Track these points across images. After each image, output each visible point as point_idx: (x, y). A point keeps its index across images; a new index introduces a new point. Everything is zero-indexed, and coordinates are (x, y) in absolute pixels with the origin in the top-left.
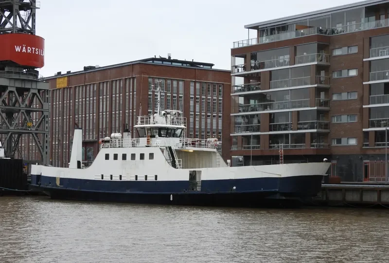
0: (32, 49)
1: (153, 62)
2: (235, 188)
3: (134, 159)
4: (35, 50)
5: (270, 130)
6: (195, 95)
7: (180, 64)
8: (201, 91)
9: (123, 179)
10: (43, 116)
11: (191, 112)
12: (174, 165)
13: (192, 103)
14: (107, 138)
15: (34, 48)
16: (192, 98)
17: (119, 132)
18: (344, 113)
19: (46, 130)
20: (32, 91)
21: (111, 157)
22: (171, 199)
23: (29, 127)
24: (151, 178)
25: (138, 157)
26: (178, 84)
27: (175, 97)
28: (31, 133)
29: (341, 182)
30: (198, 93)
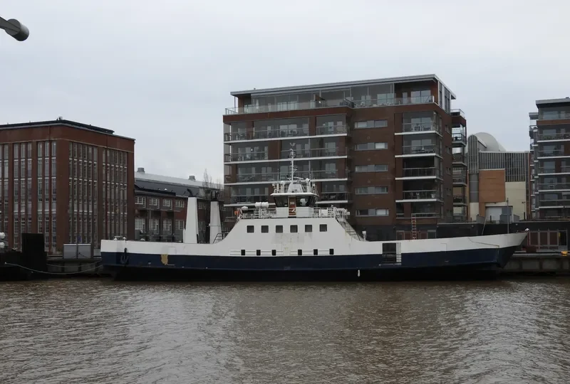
3: (296, 232)
6: (106, 162)
8: (111, 159)
9: (278, 254)
11: (104, 181)
13: (104, 172)
16: (104, 166)
18: (371, 185)
21: (258, 229)
22: (359, 275)
24: (324, 253)
25: (302, 229)
26: (93, 150)
27: (89, 163)
30: (108, 160)
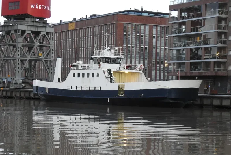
0: (42, 7)
1: (128, 13)
2: (143, 95)
3: (89, 77)
4: (44, 7)
5: (191, 59)
6: (157, 34)
7: (147, 14)
8: (161, 32)
9: (83, 89)
10: (50, 49)
11: (154, 46)
12: (111, 81)
13: (154, 40)
14: (75, 64)
15: (43, 6)
16: (154, 37)
17: (81, 60)
19: (51, 58)
20: (42, 33)
21: (76, 75)
22: (108, 101)
23: (40, 56)
24: (98, 89)
25: (91, 75)
26: (145, 28)
27: (142, 36)
28: (41, 60)
29: (218, 94)
30: (159, 33)
